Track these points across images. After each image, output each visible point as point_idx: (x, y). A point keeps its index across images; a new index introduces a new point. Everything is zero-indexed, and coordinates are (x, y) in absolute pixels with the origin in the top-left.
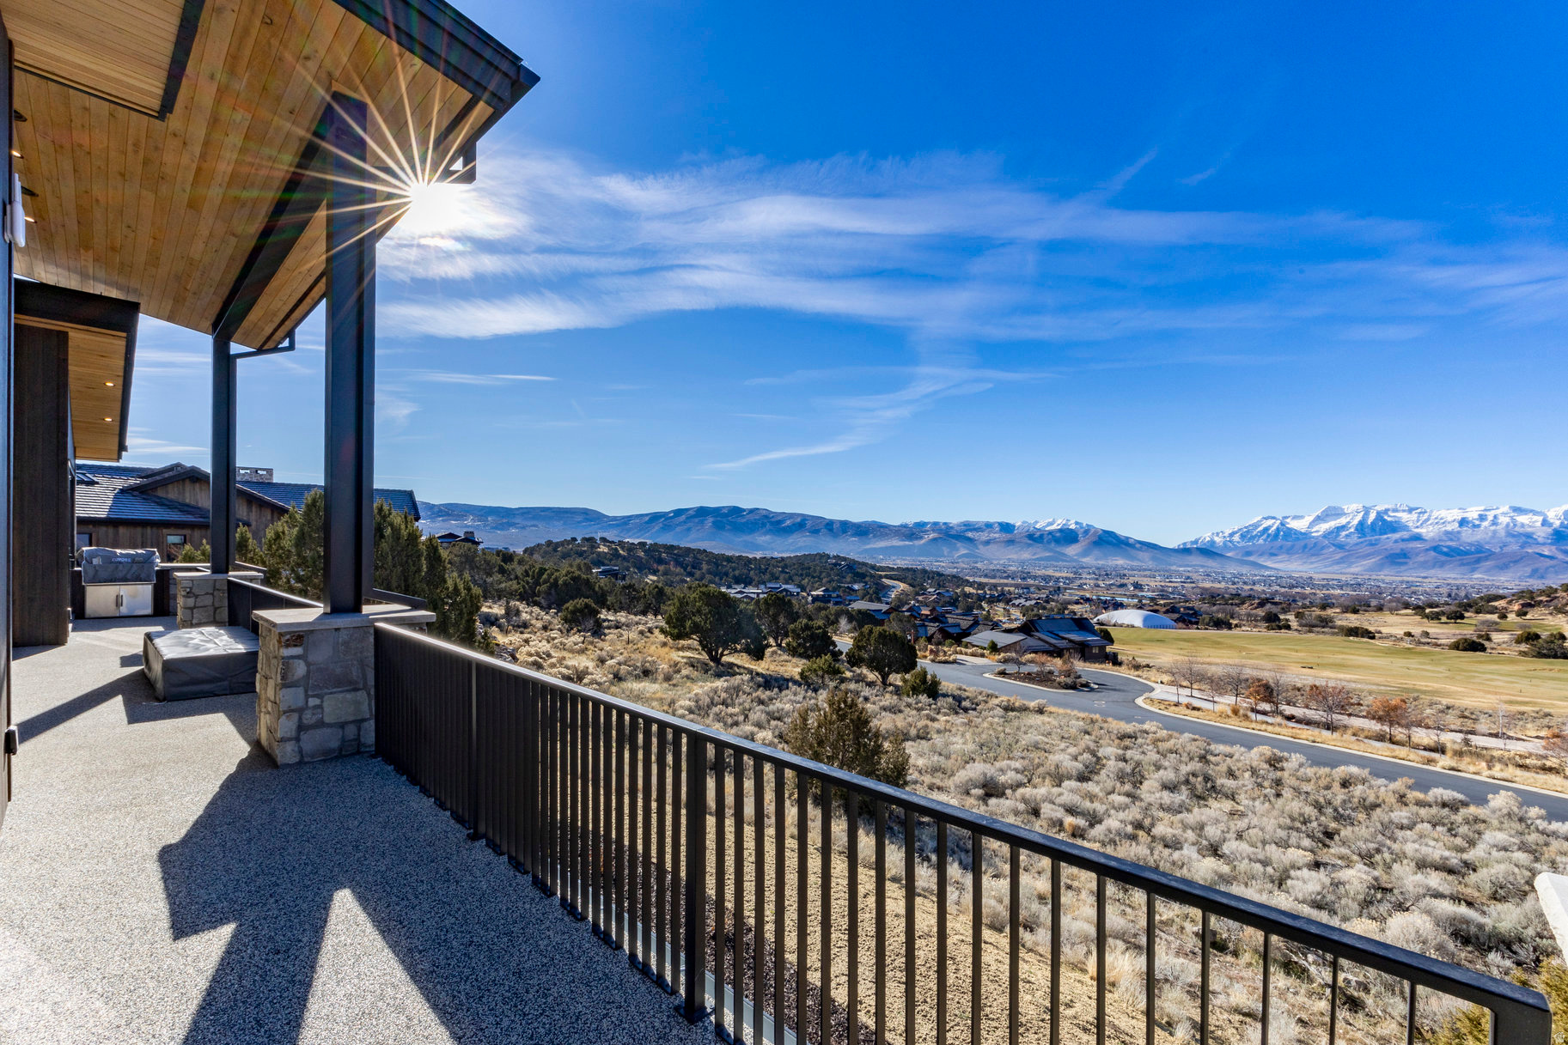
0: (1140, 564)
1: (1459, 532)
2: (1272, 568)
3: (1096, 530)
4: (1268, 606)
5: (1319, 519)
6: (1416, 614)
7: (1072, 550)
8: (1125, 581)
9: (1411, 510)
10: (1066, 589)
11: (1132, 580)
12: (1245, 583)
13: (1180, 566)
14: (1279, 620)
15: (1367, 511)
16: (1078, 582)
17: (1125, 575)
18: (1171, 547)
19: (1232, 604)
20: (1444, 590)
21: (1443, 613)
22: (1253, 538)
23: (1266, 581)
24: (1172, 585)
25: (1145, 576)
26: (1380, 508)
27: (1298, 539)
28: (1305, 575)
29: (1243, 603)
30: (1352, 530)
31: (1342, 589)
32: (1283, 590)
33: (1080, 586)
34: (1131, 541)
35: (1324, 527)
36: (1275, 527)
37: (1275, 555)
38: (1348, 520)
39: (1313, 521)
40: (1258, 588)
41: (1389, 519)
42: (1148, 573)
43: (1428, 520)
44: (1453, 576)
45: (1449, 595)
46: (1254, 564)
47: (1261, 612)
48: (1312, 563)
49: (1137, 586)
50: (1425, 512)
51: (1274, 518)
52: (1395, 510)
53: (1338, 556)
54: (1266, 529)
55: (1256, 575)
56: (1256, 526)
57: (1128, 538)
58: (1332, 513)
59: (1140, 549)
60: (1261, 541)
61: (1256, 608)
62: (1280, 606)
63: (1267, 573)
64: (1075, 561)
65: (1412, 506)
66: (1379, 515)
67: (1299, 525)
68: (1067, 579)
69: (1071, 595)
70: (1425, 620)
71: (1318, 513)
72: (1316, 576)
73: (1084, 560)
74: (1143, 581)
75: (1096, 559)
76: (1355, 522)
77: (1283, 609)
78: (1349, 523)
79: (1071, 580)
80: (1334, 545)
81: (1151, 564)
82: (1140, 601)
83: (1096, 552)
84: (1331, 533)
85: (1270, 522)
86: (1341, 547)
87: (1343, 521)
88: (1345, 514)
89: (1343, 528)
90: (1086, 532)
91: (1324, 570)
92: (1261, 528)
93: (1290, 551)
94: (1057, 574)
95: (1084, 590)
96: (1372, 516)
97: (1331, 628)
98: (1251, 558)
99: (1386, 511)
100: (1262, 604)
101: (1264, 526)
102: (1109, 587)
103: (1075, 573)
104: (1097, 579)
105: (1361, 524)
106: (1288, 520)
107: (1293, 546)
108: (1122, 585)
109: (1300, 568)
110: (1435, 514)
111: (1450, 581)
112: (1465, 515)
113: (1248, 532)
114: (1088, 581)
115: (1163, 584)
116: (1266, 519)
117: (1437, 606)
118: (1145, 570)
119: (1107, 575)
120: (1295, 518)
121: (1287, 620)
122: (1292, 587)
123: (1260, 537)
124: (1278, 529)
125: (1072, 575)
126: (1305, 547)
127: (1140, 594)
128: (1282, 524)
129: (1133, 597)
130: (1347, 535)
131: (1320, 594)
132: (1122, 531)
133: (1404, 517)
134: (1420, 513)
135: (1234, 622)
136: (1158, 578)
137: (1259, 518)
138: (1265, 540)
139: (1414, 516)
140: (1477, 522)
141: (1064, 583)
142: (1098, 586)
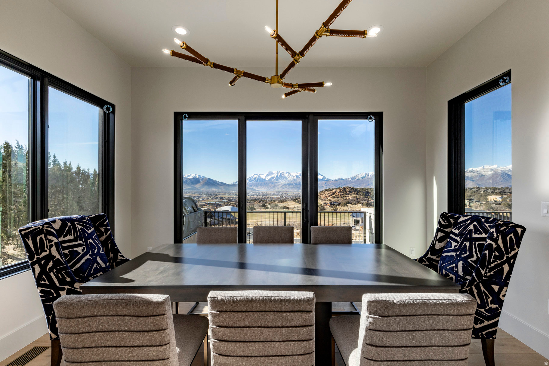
0: (221, 190)
1: (296, 179)
2: (257, 190)
3: (206, 179)
4: (262, 202)
5: (267, 175)
6: (294, 202)
7: (198, 186)
8: (218, 196)
9: (287, 173)
10: (199, 200)
11: (219, 196)
12: (251, 195)
13: (233, 191)
14: (266, 206)
15: (278, 173)
16: (202, 198)
17: (217, 194)
18: (230, 184)
19: (252, 202)
20: (295, 195)
21: (299, 201)
22: (252, 181)
23: (256, 194)
24: (232, 197)
25: (223, 194)
26: (281, 172)
27: (263, 181)
28: (265, 192)
29: (255, 202)
30: (275, 178)
31: (274, 196)
32: (261, 197)
33: (203, 199)
34: (218, 182)
35: (268, 178)
36: (257, 178)
37: (258, 186)
38: (274, 175)
39: (266, 176)
40: (255, 196)
41: (283, 175)
42: (224, 193)
43: (290, 176)
44: (295, 191)
45: (296, 196)
46: (252, 189)
47: (260, 204)
48: (266, 188)
49: (221, 198)
50: (290, 173)
51: (257, 175)
52: (284, 173)
53: (272, 186)
54: (255, 178)
55: (253, 193)
56: (252, 177)
57: (216, 181)
58: (270, 173)
59: (220, 185)
60: (254, 182)
61: (259, 203)
62: (264, 202)
63: (256, 192)
64: (199, 190)
65: (287, 172)
66: (281, 175)
67: (263, 177)
68: (197, 196)
69: (201, 202)
70: (296, 203)
71: (267, 173)
72: (268, 192)
73: (202, 189)
74: (223, 196)
75: (206, 189)
76: (276, 176)
77: (265, 202)
78: (274, 176)
79: (199, 197)
80: (271, 183)
81: (224, 190)
82: (224, 203)
83: (206, 186)
84: (270, 179)
85: (256, 176)
86: (272, 183)
87: (273, 176)
88: (273, 174)
89: (273, 178)
90: (203, 179)
91: (269, 190)
92: (254, 178)
93: (261, 185)
94: (194, 195)
95: (204, 200)
96: (279, 174)
97: (278, 207)
98: (252, 187)
99: (282, 173)
100: (260, 202)
101: (255, 177)
102: (212, 199)
103: (200, 194)
104: (208, 196)
105: (277, 176)
106: (260, 175)
107: (262, 183)
108: (217, 198)
109: (264, 190)
110: (292, 174)
111: (295, 192)
112: (297, 174)
113: (250, 179)
114: (205, 197)
115: (229, 197)
116: (255, 175)
117: (297, 199)
118: (223, 192)
119: (211, 194)
120: (262, 175)
121: (267, 206)
122: (263, 196)
123: (254, 180)
124: (258, 178)
125: (199, 195)
126: (265, 183)
127: (223, 201)
128: (259, 177)
129: (221, 202)
130: (274, 180)
131: (270, 197)
132: (215, 179)
133: (286, 175)
134: (289, 174)
135: (255, 208)
136: (227, 195)
137: (253, 175)
138: (255, 182)
139: (288, 175)
140: (299, 176)
141: (197, 198)
142: (209, 199)
